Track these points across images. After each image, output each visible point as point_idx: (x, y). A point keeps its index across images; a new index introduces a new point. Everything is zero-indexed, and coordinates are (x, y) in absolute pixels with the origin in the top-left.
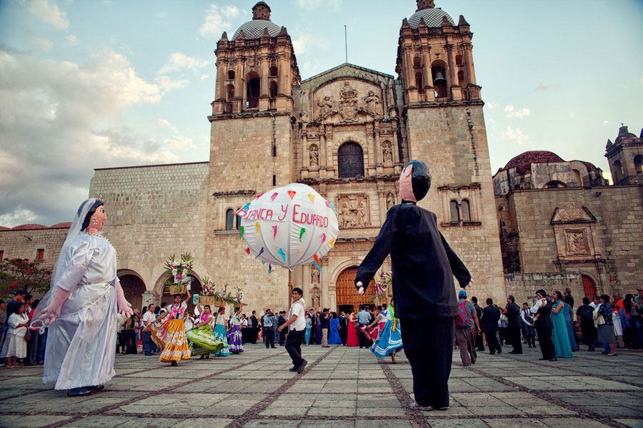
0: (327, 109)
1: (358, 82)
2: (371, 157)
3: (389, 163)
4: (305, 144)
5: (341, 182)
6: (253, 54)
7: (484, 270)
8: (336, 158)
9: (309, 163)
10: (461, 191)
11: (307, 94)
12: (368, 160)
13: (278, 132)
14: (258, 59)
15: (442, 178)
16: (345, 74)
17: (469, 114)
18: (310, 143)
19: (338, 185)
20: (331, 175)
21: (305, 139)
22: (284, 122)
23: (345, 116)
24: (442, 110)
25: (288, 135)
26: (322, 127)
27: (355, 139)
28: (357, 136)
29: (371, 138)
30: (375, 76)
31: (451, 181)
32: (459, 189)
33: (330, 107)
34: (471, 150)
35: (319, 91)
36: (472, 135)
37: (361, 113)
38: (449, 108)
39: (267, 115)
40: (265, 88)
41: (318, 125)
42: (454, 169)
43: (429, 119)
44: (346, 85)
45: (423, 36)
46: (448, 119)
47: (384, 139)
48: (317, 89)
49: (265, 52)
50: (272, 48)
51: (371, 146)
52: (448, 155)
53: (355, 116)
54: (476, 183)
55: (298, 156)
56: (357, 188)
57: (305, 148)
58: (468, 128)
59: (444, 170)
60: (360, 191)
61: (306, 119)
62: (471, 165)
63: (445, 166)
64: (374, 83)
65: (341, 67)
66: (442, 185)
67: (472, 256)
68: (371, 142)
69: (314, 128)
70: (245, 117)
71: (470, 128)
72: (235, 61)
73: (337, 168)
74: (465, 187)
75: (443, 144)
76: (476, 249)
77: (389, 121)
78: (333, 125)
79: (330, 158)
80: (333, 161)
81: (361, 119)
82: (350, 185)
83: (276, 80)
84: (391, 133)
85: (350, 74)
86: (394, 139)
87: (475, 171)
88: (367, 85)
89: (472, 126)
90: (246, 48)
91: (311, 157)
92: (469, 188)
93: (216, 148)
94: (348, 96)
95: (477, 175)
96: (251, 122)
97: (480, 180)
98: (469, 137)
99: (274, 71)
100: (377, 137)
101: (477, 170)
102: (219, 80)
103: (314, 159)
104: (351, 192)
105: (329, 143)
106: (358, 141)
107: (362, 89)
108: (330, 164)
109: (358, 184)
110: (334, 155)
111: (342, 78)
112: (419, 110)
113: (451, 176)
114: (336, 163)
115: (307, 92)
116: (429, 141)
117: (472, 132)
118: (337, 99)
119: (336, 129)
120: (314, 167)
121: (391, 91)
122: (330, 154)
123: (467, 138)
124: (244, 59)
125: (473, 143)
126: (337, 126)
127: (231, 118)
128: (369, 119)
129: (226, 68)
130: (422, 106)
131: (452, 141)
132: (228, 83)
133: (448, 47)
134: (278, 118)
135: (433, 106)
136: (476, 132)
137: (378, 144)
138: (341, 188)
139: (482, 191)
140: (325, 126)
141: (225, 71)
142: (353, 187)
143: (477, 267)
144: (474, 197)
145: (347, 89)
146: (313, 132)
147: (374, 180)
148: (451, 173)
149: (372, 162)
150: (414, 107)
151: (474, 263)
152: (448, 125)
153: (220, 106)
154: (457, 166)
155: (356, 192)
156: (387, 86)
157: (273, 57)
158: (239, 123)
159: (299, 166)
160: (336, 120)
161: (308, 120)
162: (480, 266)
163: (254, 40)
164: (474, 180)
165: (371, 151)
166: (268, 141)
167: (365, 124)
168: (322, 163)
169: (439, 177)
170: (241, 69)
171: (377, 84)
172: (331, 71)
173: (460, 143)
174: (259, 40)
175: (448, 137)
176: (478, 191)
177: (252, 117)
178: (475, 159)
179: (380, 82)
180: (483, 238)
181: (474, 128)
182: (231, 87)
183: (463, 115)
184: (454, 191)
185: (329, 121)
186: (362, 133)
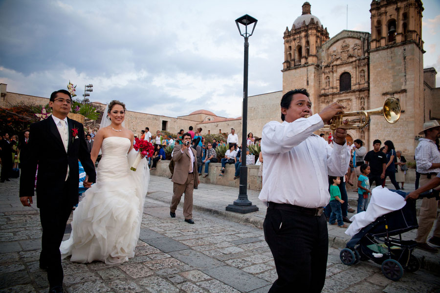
0: (334, 57)
1: (350, 39)
2: (355, 79)
3: (363, 82)
4: (323, 76)
5: (338, 94)
6: (298, 36)
7: (404, 136)
8: (338, 82)
9: (325, 86)
10: (395, 95)
11: (325, 51)
12: (353, 81)
13: (309, 74)
14: (300, 38)
15: (385, 88)
16: (343, 37)
17: (405, 50)
18: (326, 76)
19: (338, 96)
20: (335, 91)
21: (323, 74)
22: (312, 69)
23: (343, 59)
24: (389, 50)
25: (313, 75)
26: (331, 67)
27: (347, 71)
28: (348, 69)
29: (355, 69)
30: (359, 34)
31: (390, 90)
32: (393, 94)
33: (335, 56)
34: (403, 71)
35: (331, 48)
36: (405, 62)
37: (351, 56)
38: (393, 49)
39: (304, 66)
40: (304, 53)
41: (329, 66)
42: (392, 83)
43: (381, 57)
44: (344, 42)
45: (382, 6)
46: (392, 55)
47: (361, 69)
48: (330, 47)
49: (303, 34)
50: (306, 31)
51: (355, 74)
52: (390, 75)
53: (348, 58)
54: (404, 90)
55: (321, 83)
56: (347, 96)
57: (323, 79)
58: (403, 58)
59: (387, 84)
60: (348, 98)
61: (324, 64)
62: (402, 80)
63: (387, 82)
64: (358, 38)
65: (342, 32)
66: (385, 92)
67: (397, 129)
68: (355, 71)
69: (328, 68)
70: (295, 69)
71: (405, 58)
72: (291, 41)
73: (338, 87)
74: (396, 93)
75: (387, 70)
76: (401, 125)
77: (364, 59)
78: (337, 65)
79: (335, 82)
80: (336, 84)
81: (351, 60)
82: (343, 95)
83: (308, 48)
84: (364, 65)
85: (346, 36)
86: (366, 69)
87: (404, 83)
88: (354, 40)
89: (406, 57)
90: (295, 34)
91: (326, 83)
92: (399, 93)
93: (285, 84)
94: (345, 48)
95: (405, 85)
96: (298, 70)
97: (406, 87)
98: (403, 63)
99: (308, 43)
100: (357, 69)
101: (406, 82)
102: (286, 52)
103: (328, 84)
104: (344, 98)
105: (335, 75)
106: (349, 72)
107: (351, 43)
108: (335, 85)
109: (347, 94)
110: (337, 80)
111: (342, 39)
112: (376, 53)
113: (390, 87)
114: (338, 84)
115: (325, 49)
116: (380, 69)
117: (406, 60)
118: (340, 51)
119: (338, 67)
120: (328, 87)
121: (366, 41)
122: (335, 80)
123: (402, 64)
124: (295, 39)
125: (405, 67)
126: (339, 65)
127: (290, 69)
128: (354, 59)
129: (288, 45)
130: (377, 49)
131: (393, 67)
132: (289, 52)
133: (398, 9)
134: (309, 67)
135: (384, 49)
136: (408, 60)
137: (357, 72)
138: (339, 97)
139: (407, 93)
140: (333, 66)
141: (287, 47)
142: (345, 96)
143: (400, 134)
144: (402, 97)
145: (344, 44)
146: (327, 70)
147: (354, 91)
148: (391, 85)
149: (355, 82)
150: (373, 52)
151: (398, 132)
152: (392, 58)
153: (286, 64)
154: (394, 81)
155: (346, 98)
156: (364, 39)
157: (307, 36)
158: (293, 71)
159: (321, 88)
160: (338, 62)
161: (325, 64)
162: (402, 134)
163: (299, 29)
164: (403, 88)
165: (354, 76)
166: (305, 79)
167: (352, 62)
168: (331, 86)
169: (384, 88)
170: (294, 44)
171: (359, 38)
172: (336, 36)
173: (397, 68)
174: (301, 28)
175: (390, 65)
176: (404, 94)
177: (298, 68)
178: (405, 76)
179: (361, 37)
180: (404, 119)
181: (407, 58)
182: (290, 54)
183: (401, 51)
184: (391, 95)
185: (335, 63)
186: (351, 67)
